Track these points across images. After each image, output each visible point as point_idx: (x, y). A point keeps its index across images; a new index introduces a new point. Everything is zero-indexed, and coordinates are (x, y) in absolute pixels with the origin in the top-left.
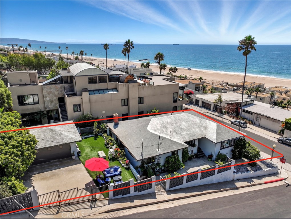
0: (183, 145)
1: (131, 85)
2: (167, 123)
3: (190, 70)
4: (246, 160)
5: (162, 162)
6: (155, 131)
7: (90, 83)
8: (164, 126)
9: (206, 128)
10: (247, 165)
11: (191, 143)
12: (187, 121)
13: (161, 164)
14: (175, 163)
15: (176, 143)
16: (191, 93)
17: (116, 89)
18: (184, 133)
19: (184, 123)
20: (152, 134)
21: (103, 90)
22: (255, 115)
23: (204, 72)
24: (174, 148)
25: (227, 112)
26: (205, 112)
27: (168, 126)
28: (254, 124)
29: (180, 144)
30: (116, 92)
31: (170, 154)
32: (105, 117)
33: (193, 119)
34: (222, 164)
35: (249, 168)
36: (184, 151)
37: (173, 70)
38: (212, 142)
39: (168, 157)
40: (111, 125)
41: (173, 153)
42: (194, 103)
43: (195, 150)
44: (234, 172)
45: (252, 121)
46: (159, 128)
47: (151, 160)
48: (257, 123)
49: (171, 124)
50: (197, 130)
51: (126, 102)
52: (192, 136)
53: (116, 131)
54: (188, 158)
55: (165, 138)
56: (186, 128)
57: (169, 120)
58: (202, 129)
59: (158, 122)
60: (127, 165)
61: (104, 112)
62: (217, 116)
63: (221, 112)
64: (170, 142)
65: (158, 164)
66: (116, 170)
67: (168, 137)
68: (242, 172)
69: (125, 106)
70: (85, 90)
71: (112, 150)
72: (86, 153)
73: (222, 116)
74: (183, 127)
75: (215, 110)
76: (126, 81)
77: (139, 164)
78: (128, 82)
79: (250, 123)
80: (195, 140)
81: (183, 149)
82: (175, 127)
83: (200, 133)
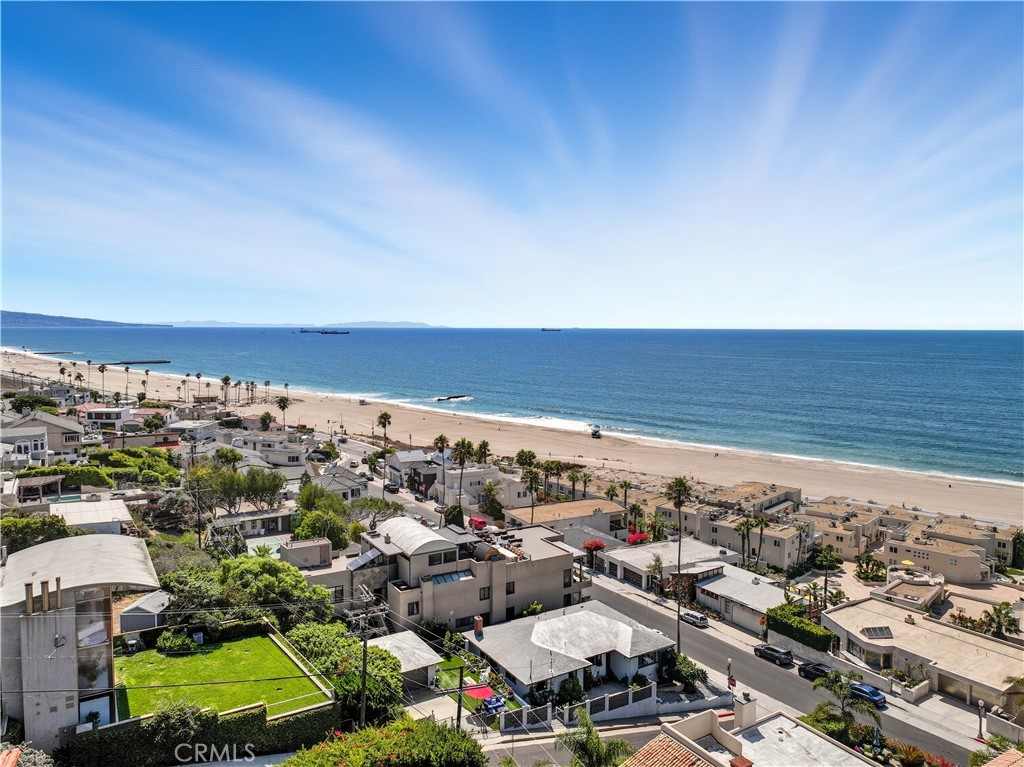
0: (584, 663)
1: (495, 564)
2: (559, 629)
3: (599, 437)
4: (678, 684)
5: (556, 689)
6: (543, 643)
7: (431, 564)
8: (554, 635)
9: (616, 635)
10: (680, 693)
11: (595, 660)
12: (588, 626)
13: (556, 691)
14: (574, 689)
15: (573, 660)
16: (599, 547)
17: (469, 571)
18: (585, 644)
19: (584, 629)
20: (540, 648)
21: (450, 573)
22: (723, 600)
23: (639, 442)
24: (572, 668)
25: (674, 591)
26: (630, 593)
27: (562, 634)
28: (723, 620)
29: (580, 661)
30: (471, 577)
31: (567, 676)
32: (453, 621)
33: (597, 622)
34: (638, 688)
35: (683, 696)
36: (586, 671)
37: (552, 469)
38: (625, 657)
39: (564, 682)
40: (470, 636)
41: (570, 674)
42: (607, 571)
43: (602, 670)
44: (658, 702)
45: (718, 613)
46: (547, 638)
47: (541, 685)
48: (727, 616)
49: (566, 631)
50: (604, 639)
51: (486, 593)
52: (597, 648)
53: (481, 645)
54: (591, 683)
55: (559, 654)
56: (587, 635)
57: (561, 625)
58: (611, 637)
59: (546, 628)
60: (510, 694)
61: (452, 613)
62: (653, 602)
63: (663, 594)
64: (565, 659)
65: (552, 692)
66: (498, 700)
67: (562, 652)
68: (671, 701)
69: (485, 599)
70: (428, 578)
71: (486, 674)
72: (446, 682)
73: (665, 601)
74: (582, 634)
75: (649, 590)
76: (487, 556)
77: (528, 691)
78: (490, 559)
79: (714, 618)
80: (601, 655)
81: (584, 668)
82: (570, 636)
83: (608, 643)
